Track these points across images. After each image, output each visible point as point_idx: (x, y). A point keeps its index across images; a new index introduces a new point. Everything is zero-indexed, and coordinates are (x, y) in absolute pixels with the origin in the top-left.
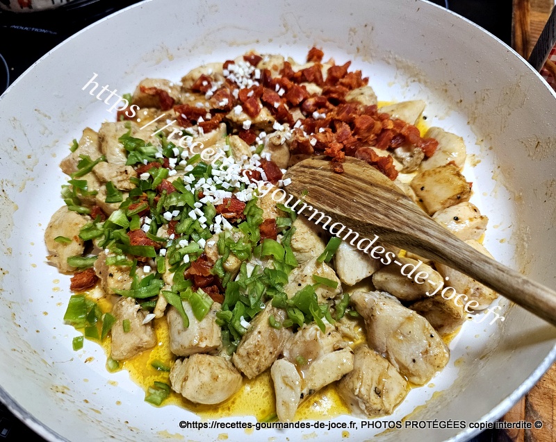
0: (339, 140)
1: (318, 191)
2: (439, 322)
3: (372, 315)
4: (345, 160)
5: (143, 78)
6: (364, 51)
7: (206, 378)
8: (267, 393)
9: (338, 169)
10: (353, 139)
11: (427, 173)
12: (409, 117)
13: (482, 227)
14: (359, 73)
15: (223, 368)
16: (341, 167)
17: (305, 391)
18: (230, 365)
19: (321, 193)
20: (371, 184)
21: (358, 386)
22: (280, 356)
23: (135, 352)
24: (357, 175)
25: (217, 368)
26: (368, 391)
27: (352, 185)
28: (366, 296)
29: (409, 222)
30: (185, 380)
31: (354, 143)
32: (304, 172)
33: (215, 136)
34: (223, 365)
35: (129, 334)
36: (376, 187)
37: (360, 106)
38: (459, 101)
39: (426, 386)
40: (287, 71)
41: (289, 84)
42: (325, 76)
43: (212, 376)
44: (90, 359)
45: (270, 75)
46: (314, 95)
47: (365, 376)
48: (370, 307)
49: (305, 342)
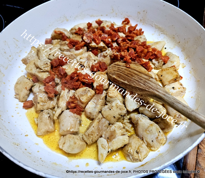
0: (129, 55)
1: (119, 74)
2: (163, 127)
3: (137, 123)
4: (131, 63)
5: (56, 28)
6: (143, 21)
7: (72, 143)
8: (95, 150)
9: (128, 66)
10: (135, 55)
11: (163, 70)
12: (158, 48)
13: (183, 92)
14: (141, 30)
15: (78, 140)
16: (130, 65)
17: (110, 150)
18: (82, 139)
19: (121, 75)
20: (140, 73)
21: (130, 149)
22: (101, 137)
23: (46, 133)
24: (135, 69)
25: (76, 139)
26: (134, 151)
27: (133, 73)
28: (136, 115)
29: (152, 87)
30: (64, 144)
31: (136, 57)
32: (115, 67)
33: (82, 51)
34: (79, 139)
36: (142, 74)
37: (140, 42)
38: (179, 42)
39: (157, 151)
40: (112, 28)
41: (113, 33)
42: (127, 30)
43: (74, 142)
45: (105, 28)
46: (122, 37)
47: (133, 146)
48: (137, 120)
49: (111, 131)
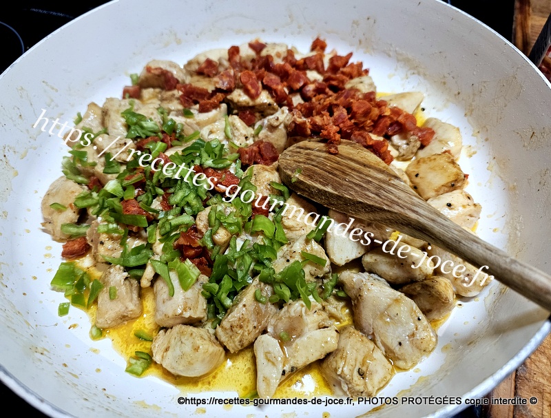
0: (336, 123)
1: (311, 170)
2: (428, 307)
3: (360, 295)
4: (340, 143)
5: (150, 59)
6: (366, 43)
7: (187, 348)
8: (249, 368)
9: (333, 150)
10: (349, 123)
11: (422, 160)
12: (407, 107)
13: (475, 215)
14: (360, 65)
15: (205, 339)
16: (336, 149)
17: (287, 368)
18: (213, 338)
19: (314, 172)
20: (365, 166)
21: (341, 365)
22: (265, 332)
23: (119, 321)
24: (351, 156)
25: (199, 338)
26: (352, 371)
27: (345, 166)
28: (355, 276)
29: (399, 201)
30: (167, 350)
31: (351, 127)
32: (299, 152)
33: (216, 116)
34: (206, 337)
35: (114, 301)
36: (369, 168)
37: (359, 93)
38: (457, 93)
39: (411, 370)
40: (290, 58)
41: (292, 70)
42: (326, 65)
43: (193, 346)
44: (74, 326)
45: (272, 60)
46: (315, 81)
47: (348, 356)
48: (358, 287)
49: (290, 318)
